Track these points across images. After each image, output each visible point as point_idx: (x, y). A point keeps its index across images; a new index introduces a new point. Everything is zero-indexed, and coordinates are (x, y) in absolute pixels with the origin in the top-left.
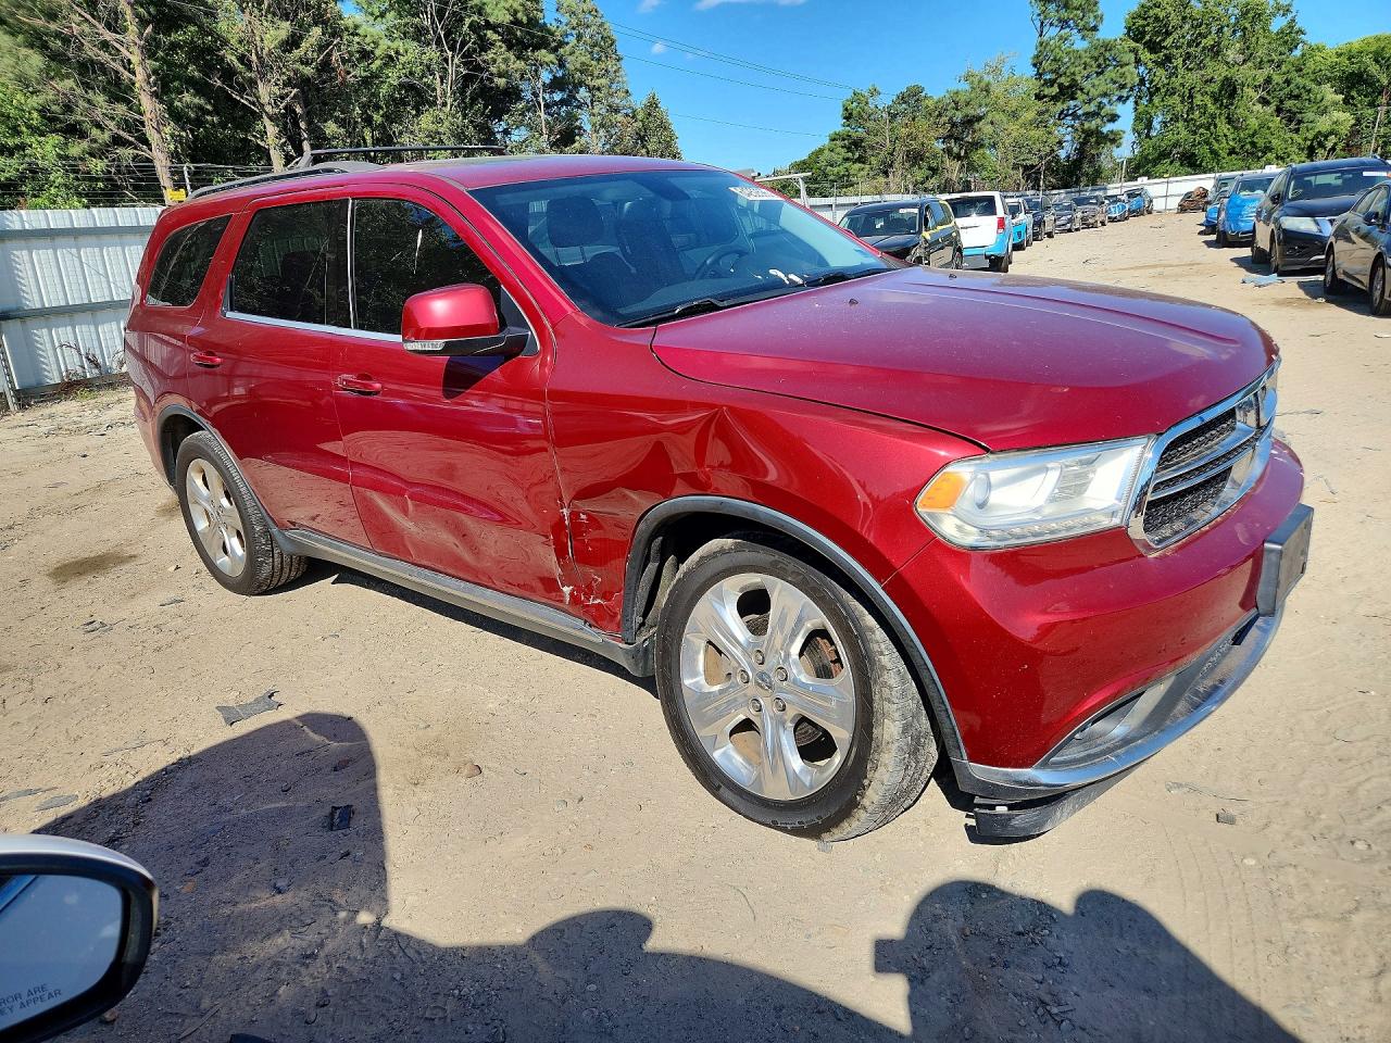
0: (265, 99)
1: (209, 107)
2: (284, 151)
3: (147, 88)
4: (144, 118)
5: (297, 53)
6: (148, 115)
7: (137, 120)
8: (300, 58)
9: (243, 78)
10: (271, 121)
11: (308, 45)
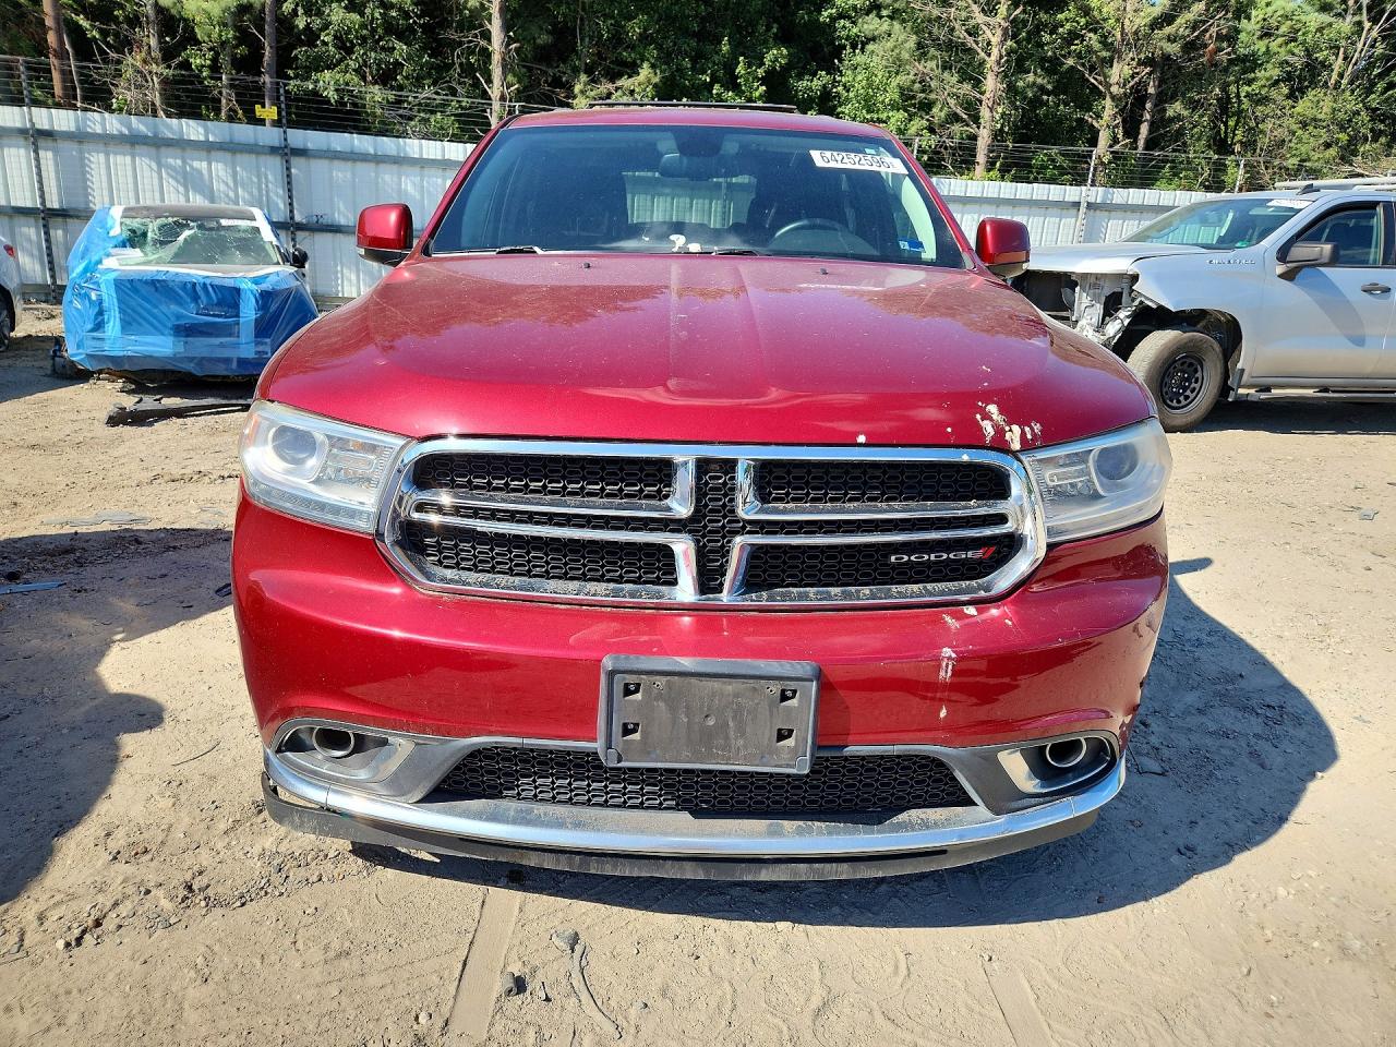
0: (1114, 79)
1: (1050, 87)
2: (1114, 132)
3: (996, 69)
4: (983, 98)
5: (1168, 30)
6: (987, 95)
7: (977, 99)
8: (1169, 36)
9: (1097, 57)
10: (1113, 101)
11: (1184, 21)
